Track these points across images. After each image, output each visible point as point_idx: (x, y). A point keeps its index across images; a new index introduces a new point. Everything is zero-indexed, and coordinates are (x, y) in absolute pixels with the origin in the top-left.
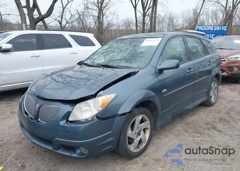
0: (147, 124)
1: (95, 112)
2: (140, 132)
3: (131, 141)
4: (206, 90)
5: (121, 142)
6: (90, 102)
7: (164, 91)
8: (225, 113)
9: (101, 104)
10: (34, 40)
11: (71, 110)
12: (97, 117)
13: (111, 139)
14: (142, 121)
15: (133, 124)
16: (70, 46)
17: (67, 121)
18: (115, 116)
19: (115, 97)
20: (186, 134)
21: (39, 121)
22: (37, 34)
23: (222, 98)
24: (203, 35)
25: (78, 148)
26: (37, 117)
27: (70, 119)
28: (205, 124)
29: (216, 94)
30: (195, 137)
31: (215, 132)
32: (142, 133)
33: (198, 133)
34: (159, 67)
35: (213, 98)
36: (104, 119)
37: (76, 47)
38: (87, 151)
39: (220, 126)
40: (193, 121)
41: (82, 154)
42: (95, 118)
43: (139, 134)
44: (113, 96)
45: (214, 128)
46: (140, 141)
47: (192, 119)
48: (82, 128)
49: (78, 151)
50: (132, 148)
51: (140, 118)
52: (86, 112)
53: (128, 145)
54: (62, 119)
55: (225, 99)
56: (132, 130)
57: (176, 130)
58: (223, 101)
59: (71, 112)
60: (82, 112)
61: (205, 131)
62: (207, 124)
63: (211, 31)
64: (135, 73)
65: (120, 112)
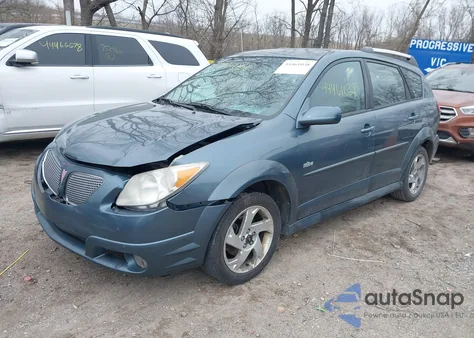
0: (268, 224)
1: (165, 193)
2: (252, 237)
3: (232, 252)
4: (399, 169)
5: (211, 252)
6: (158, 173)
7: (307, 164)
8: (433, 217)
9: (176, 179)
10: (79, 47)
11: (121, 186)
12: (168, 203)
13: (192, 245)
14: (258, 218)
15: (239, 222)
16: (150, 63)
17: (114, 205)
18: (203, 204)
19: (205, 169)
20: (345, 250)
21: (65, 202)
22: (85, 35)
23: (434, 188)
24: (408, 59)
25: (131, 256)
26: (62, 193)
27: (120, 202)
28: (386, 235)
29: (422, 178)
30: (360, 256)
31: (402, 250)
32: (256, 239)
33: (370, 250)
34: (301, 119)
35: (414, 185)
36: (181, 208)
37: (160, 66)
38: (145, 263)
39: (414, 241)
40: (365, 226)
41: (136, 267)
42: (164, 204)
43: (249, 241)
44: (201, 166)
45: (403, 244)
46: (252, 255)
47: (364, 223)
48: (139, 220)
49: (131, 263)
50: (234, 266)
51: (254, 212)
52: (148, 192)
53: (226, 259)
54: (105, 201)
55: (439, 190)
56: (237, 232)
57: (328, 241)
58: (436, 194)
59: (121, 190)
60: (142, 191)
61: (384, 248)
62: (392, 235)
63: (440, 51)
64: (251, 126)
65: (213, 197)
